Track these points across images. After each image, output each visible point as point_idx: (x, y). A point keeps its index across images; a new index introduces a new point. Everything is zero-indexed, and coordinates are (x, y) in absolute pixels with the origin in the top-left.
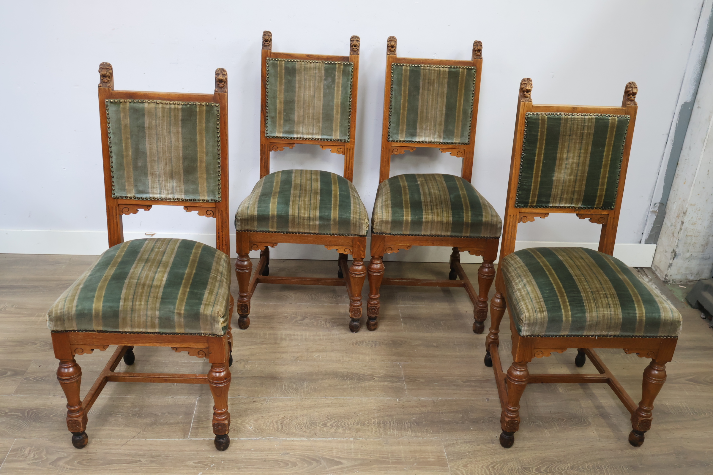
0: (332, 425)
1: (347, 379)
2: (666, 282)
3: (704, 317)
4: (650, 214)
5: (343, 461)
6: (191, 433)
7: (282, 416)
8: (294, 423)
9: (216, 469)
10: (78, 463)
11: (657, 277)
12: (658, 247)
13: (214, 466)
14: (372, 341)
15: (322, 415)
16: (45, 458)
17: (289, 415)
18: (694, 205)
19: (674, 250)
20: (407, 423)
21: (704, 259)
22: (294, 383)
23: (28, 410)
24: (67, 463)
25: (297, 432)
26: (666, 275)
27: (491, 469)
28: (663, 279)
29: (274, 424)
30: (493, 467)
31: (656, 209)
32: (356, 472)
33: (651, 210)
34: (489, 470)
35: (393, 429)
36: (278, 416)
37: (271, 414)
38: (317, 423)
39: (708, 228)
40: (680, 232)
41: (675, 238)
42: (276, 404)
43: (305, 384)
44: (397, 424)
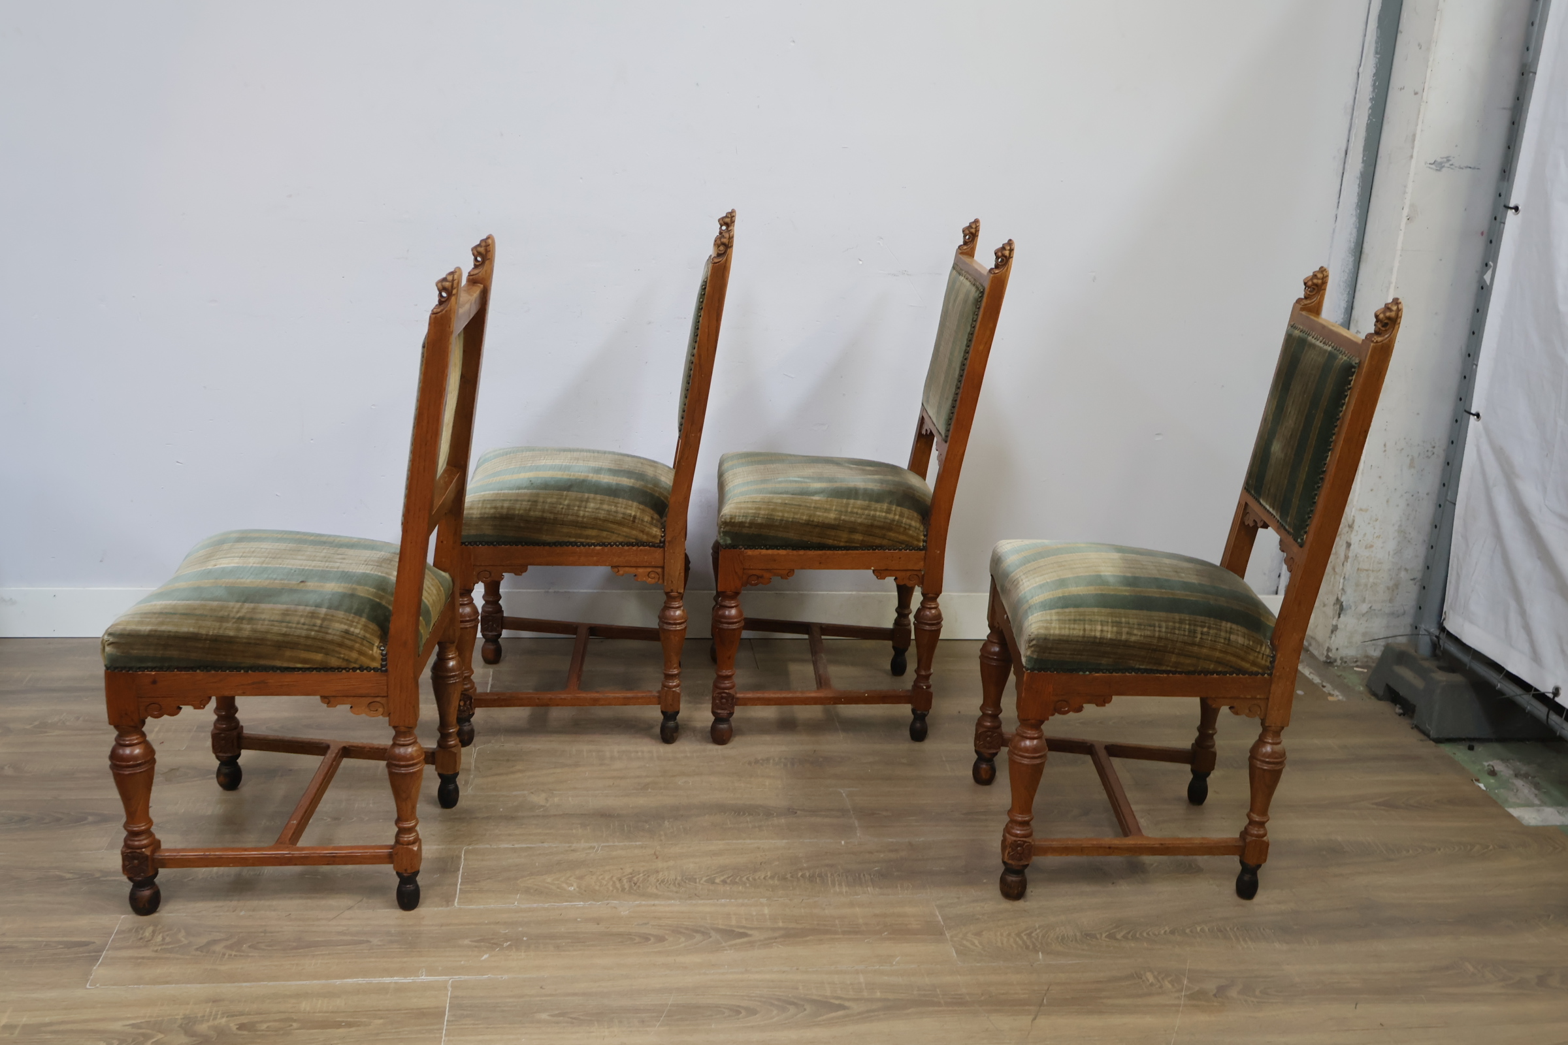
0: (724, 882)
1: (744, 814)
2: (1329, 663)
3: (1401, 711)
5: (750, 932)
6: (459, 899)
7: (628, 870)
8: (653, 879)
9: (514, 950)
10: (249, 947)
11: (1312, 656)
13: (509, 945)
14: (786, 759)
15: (704, 867)
16: (185, 941)
17: (643, 869)
18: (1366, 510)
19: (1337, 599)
20: (864, 875)
21: (1394, 615)
22: (646, 822)
24: (226, 947)
25: (660, 893)
26: (1329, 650)
27: (1025, 938)
28: (1323, 659)
29: (614, 882)
30: (1029, 935)
32: (778, 947)
34: (1021, 938)
35: (840, 885)
36: (620, 870)
37: (607, 868)
38: (696, 879)
39: (1395, 554)
40: (1345, 563)
41: (1337, 577)
42: (615, 853)
43: (666, 822)
44: (847, 878)
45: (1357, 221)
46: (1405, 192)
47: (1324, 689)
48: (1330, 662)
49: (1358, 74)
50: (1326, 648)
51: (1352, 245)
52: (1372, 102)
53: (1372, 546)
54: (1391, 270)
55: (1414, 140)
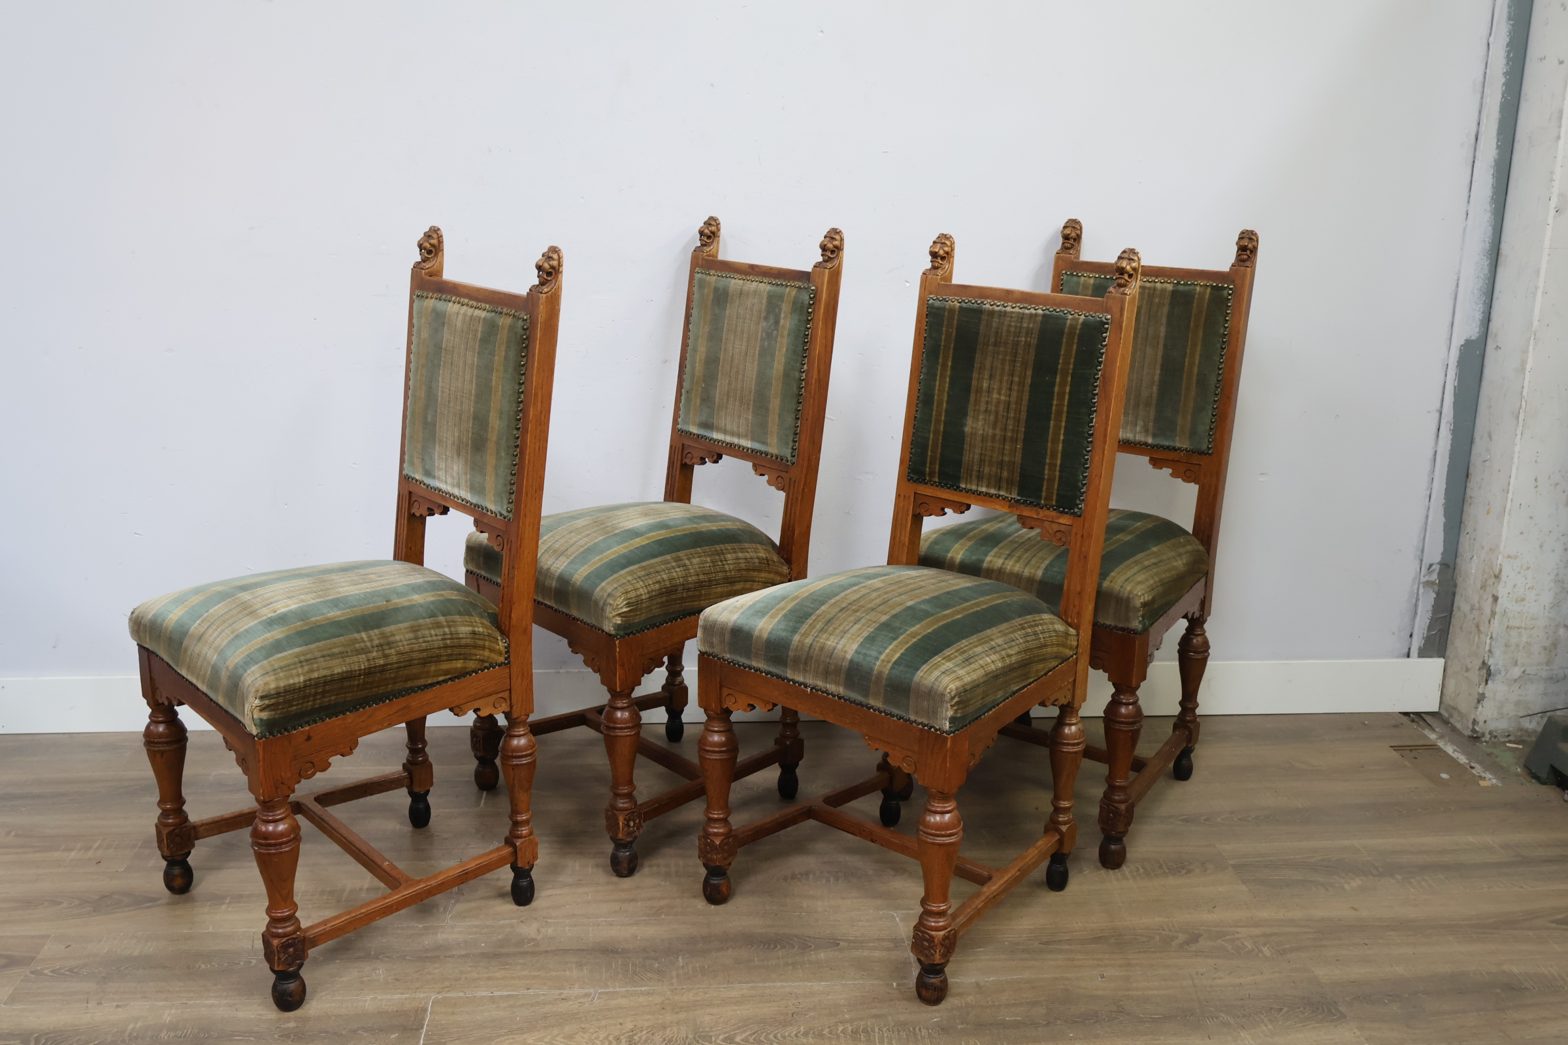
1: (775, 947)
2: (1475, 738)
4: (1421, 590)
7: (630, 1026)
8: (658, 1038)
11: (1454, 729)
12: (1449, 663)
14: (829, 872)
15: (722, 1020)
17: (647, 1024)
18: (1516, 557)
19: (1484, 663)
20: (920, 1029)
21: (1552, 679)
22: (656, 959)
23: (36, 1035)
26: (1475, 722)
28: (1468, 733)
31: (1434, 577)
33: (1423, 579)
36: (619, 1026)
37: (604, 1023)
38: (711, 1036)
39: (1551, 608)
40: (1492, 620)
41: (1482, 636)
42: (614, 1002)
43: (680, 959)
44: (899, 1031)
45: (1493, 217)
46: (1552, 180)
47: (1473, 771)
48: (1477, 737)
49: (1489, 45)
50: (1471, 721)
51: (1487, 246)
52: (1505, 77)
53: (1523, 600)
54: (1538, 272)
55: (1560, 118)
